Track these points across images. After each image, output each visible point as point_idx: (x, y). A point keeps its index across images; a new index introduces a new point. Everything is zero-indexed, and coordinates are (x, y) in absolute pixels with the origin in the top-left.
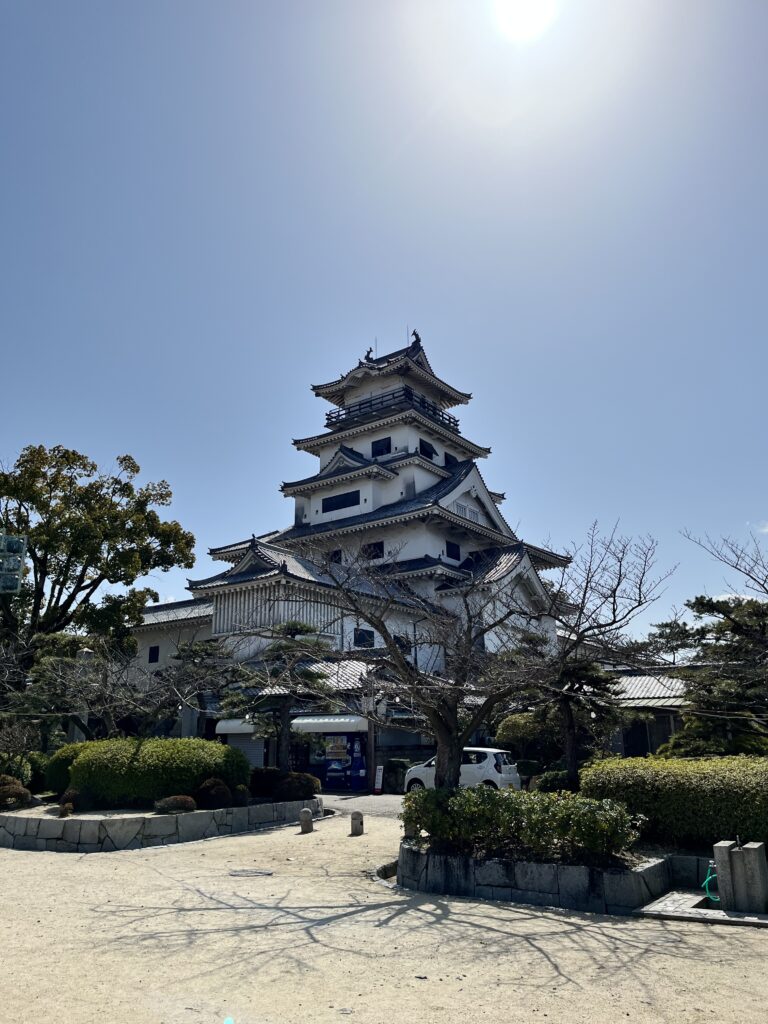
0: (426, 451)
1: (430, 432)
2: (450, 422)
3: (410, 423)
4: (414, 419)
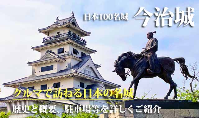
0: (75, 52)
3: (70, 44)
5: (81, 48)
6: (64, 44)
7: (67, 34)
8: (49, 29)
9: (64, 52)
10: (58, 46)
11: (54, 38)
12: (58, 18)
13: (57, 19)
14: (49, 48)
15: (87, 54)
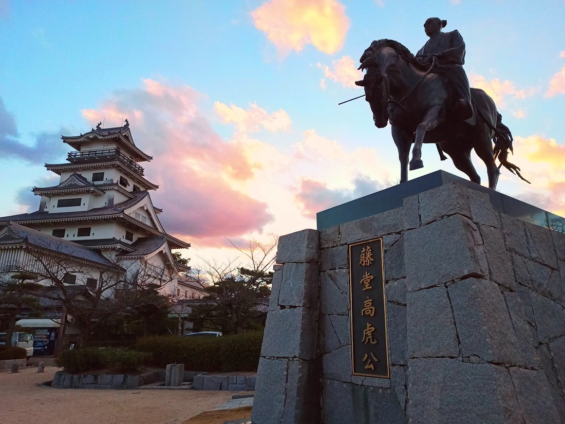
0: (123, 182)
1: (127, 174)
2: (139, 169)
3: (117, 167)
4: (119, 166)
5: (133, 179)
6: (107, 167)
7: (114, 151)
8: (81, 139)
9: (104, 179)
10: (95, 168)
11: (89, 154)
12: (99, 125)
13: (98, 127)
14: (77, 169)
15: (142, 189)
